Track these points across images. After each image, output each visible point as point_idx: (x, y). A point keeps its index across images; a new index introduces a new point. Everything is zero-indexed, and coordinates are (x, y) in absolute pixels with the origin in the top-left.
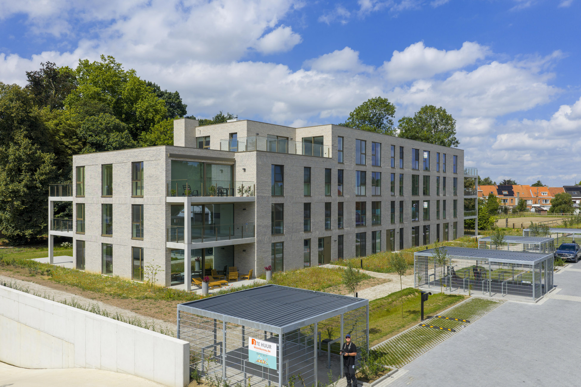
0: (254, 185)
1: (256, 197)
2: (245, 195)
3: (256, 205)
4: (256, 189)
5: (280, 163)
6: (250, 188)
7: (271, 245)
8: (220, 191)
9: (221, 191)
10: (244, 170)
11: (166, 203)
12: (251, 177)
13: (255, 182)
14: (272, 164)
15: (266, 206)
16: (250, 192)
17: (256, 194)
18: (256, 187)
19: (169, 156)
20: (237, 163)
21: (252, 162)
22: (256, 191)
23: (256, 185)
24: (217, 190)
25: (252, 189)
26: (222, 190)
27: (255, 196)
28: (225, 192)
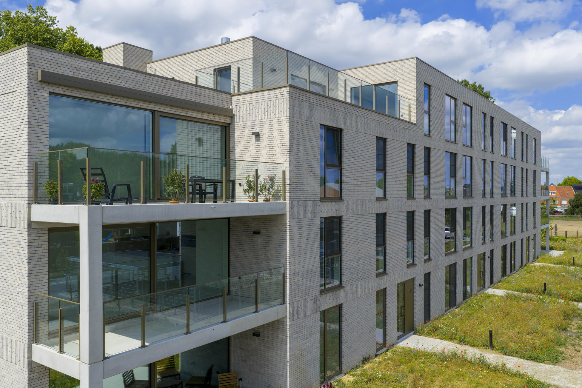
0: (284, 173)
1: (288, 202)
2: (261, 198)
3: (288, 223)
4: (287, 182)
5: (335, 124)
6: (272, 179)
7: (318, 316)
8: (197, 187)
9: (201, 187)
10: (257, 135)
11: (30, 223)
12: (274, 152)
13: (287, 164)
14: (321, 125)
15: (309, 225)
16: (273, 191)
17: (287, 194)
18: (287, 177)
19: (39, 79)
20: (236, 119)
21: (277, 115)
22: (287, 189)
23: (287, 173)
24: (189, 185)
25: (278, 182)
26: (203, 184)
27: (284, 200)
28: (210, 189)
